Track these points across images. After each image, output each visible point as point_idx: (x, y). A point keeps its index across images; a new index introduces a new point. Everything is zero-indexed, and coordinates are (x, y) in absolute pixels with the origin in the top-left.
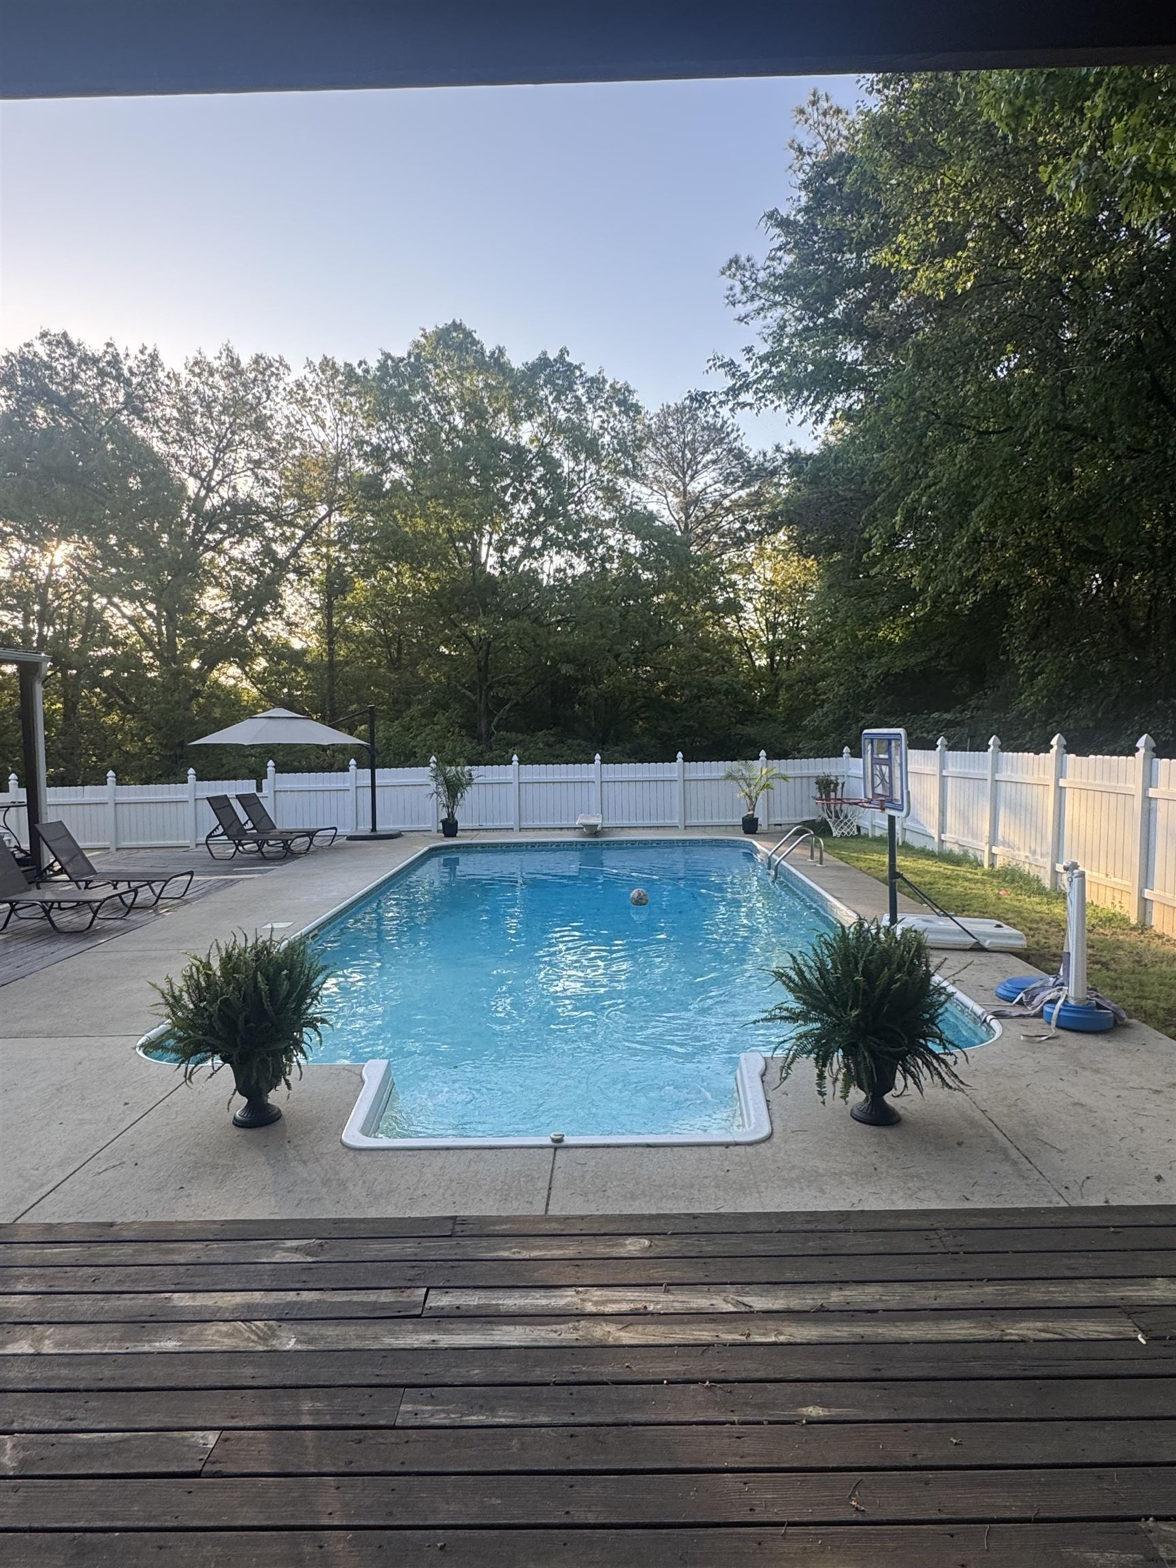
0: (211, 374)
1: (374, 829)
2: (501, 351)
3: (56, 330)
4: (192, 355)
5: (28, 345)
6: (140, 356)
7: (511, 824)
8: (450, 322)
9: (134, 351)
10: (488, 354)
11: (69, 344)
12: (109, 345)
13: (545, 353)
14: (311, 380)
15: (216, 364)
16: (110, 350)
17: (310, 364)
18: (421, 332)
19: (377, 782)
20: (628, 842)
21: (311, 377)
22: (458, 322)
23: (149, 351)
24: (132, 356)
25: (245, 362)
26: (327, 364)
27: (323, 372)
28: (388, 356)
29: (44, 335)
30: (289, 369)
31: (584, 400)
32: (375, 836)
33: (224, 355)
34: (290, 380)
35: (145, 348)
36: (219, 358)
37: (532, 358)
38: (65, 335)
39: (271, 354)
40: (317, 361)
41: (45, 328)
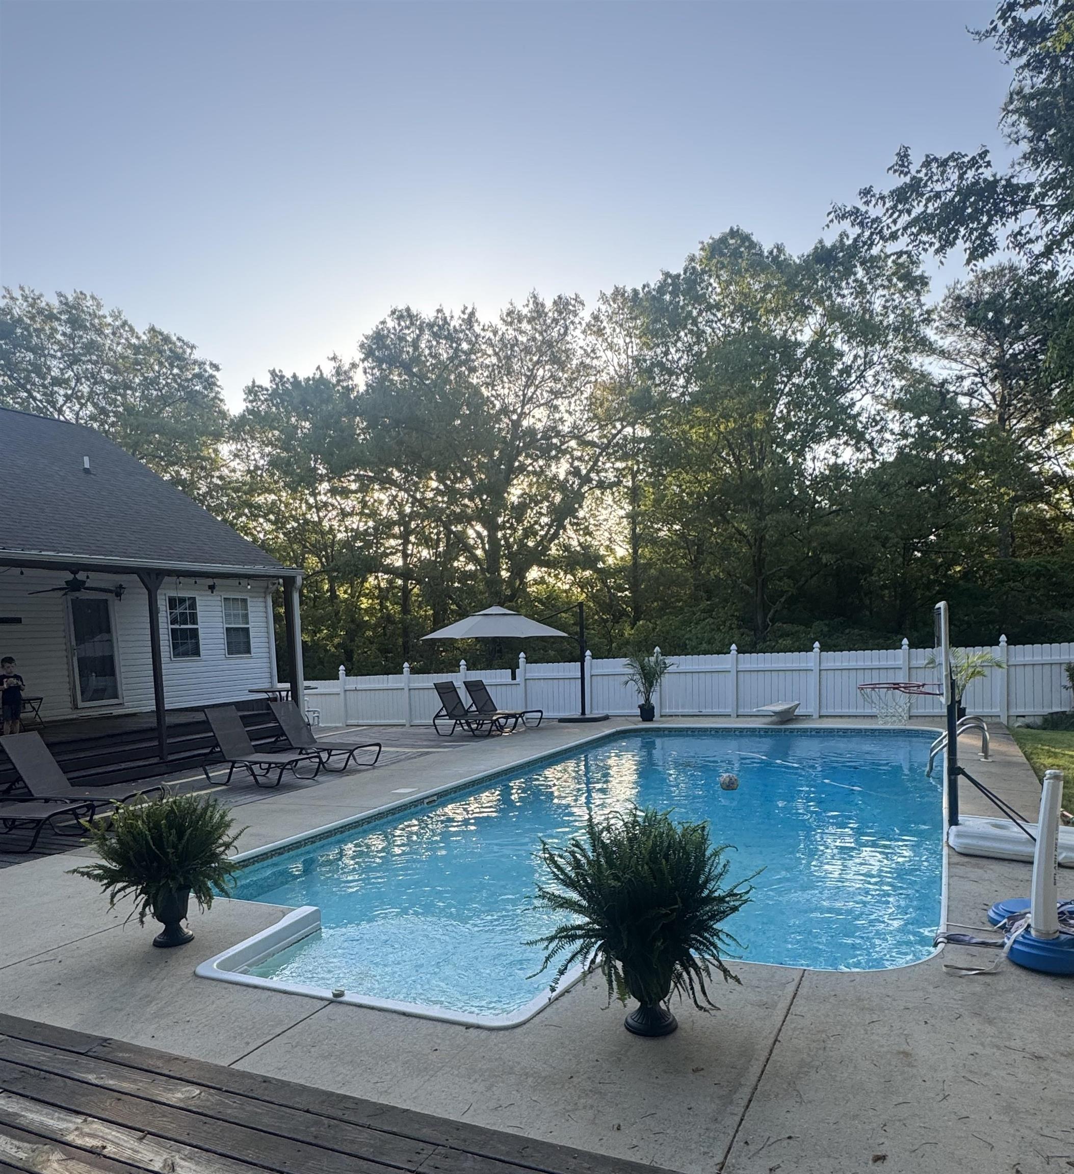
0: (520, 322)
1: (583, 713)
2: (780, 249)
3: (402, 307)
4: (506, 307)
5: (383, 323)
6: (462, 316)
7: (728, 711)
8: (727, 230)
9: (457, 313)
10: (766, 254)
11: (410, 316)
12: (439, 311)
13: (821, 242)
14: (604, 310)
15: (525, 311)
16: (440, 315)
17: (603, 296)
18: (700, 246)
19: (586, 672)
20: (812, 730)
21: (604, 308)
22: (735, 229)
23: (469, 311)
24: (456, 317)
25: (549, 305)
26: (618, 293)
27: (614, 302)
28: (667, 275)
29: (393, 313)
30: (583, 305)
31: (865, 280)
32: (584, 719)
33: (531, 302)
34: (585, 315)
35: (466, 308)
36: (527, 305)
37: (808, 249)
38: (408, 310)
39: (569, 294)
40: (609, 292)
41: (394, 307)
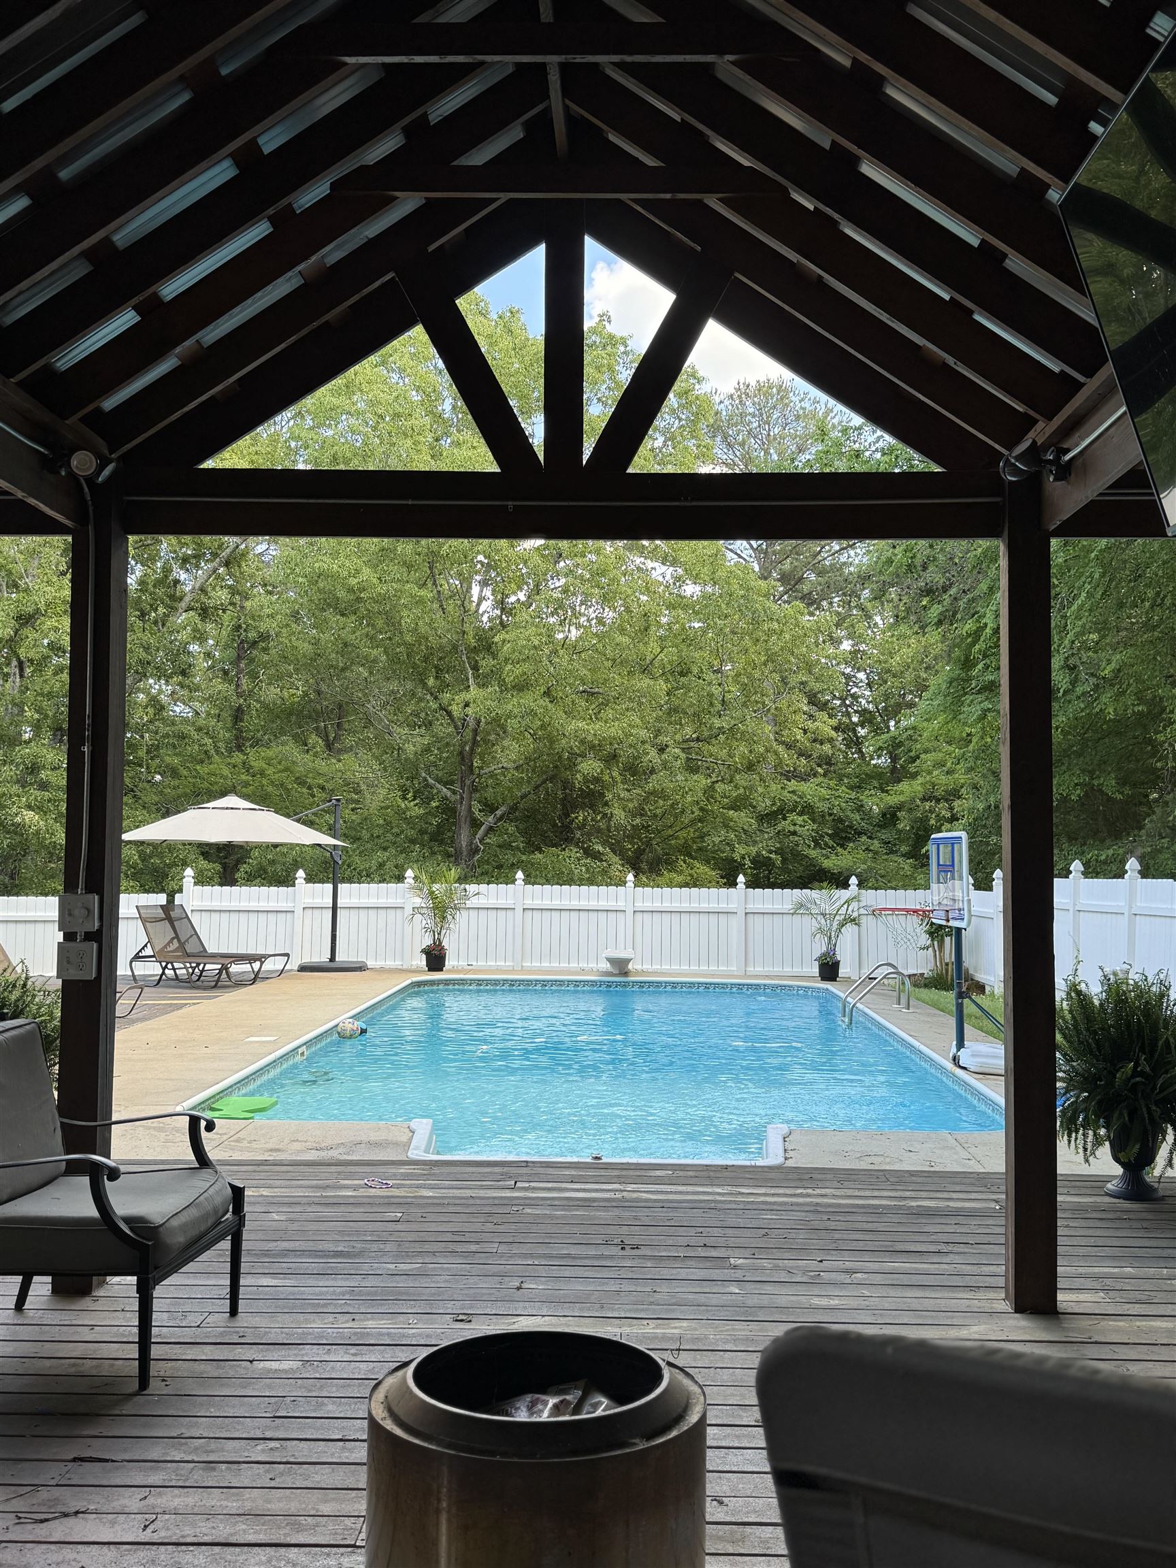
1: (332, 959)
7: (510, 963)
19: (340, 903)
32: (332, 966)
